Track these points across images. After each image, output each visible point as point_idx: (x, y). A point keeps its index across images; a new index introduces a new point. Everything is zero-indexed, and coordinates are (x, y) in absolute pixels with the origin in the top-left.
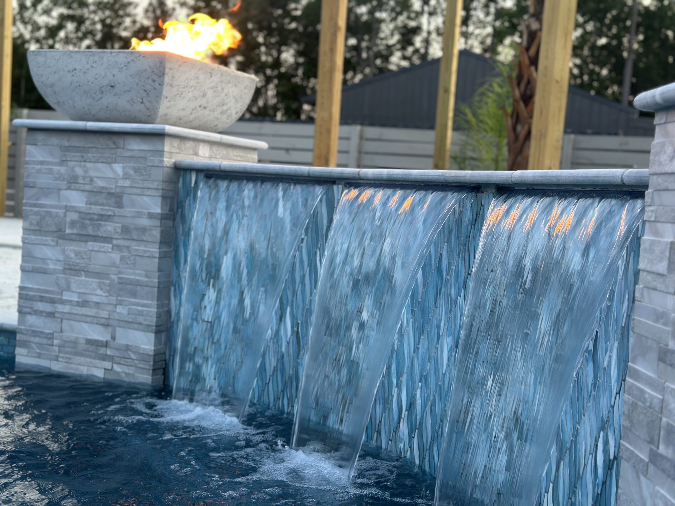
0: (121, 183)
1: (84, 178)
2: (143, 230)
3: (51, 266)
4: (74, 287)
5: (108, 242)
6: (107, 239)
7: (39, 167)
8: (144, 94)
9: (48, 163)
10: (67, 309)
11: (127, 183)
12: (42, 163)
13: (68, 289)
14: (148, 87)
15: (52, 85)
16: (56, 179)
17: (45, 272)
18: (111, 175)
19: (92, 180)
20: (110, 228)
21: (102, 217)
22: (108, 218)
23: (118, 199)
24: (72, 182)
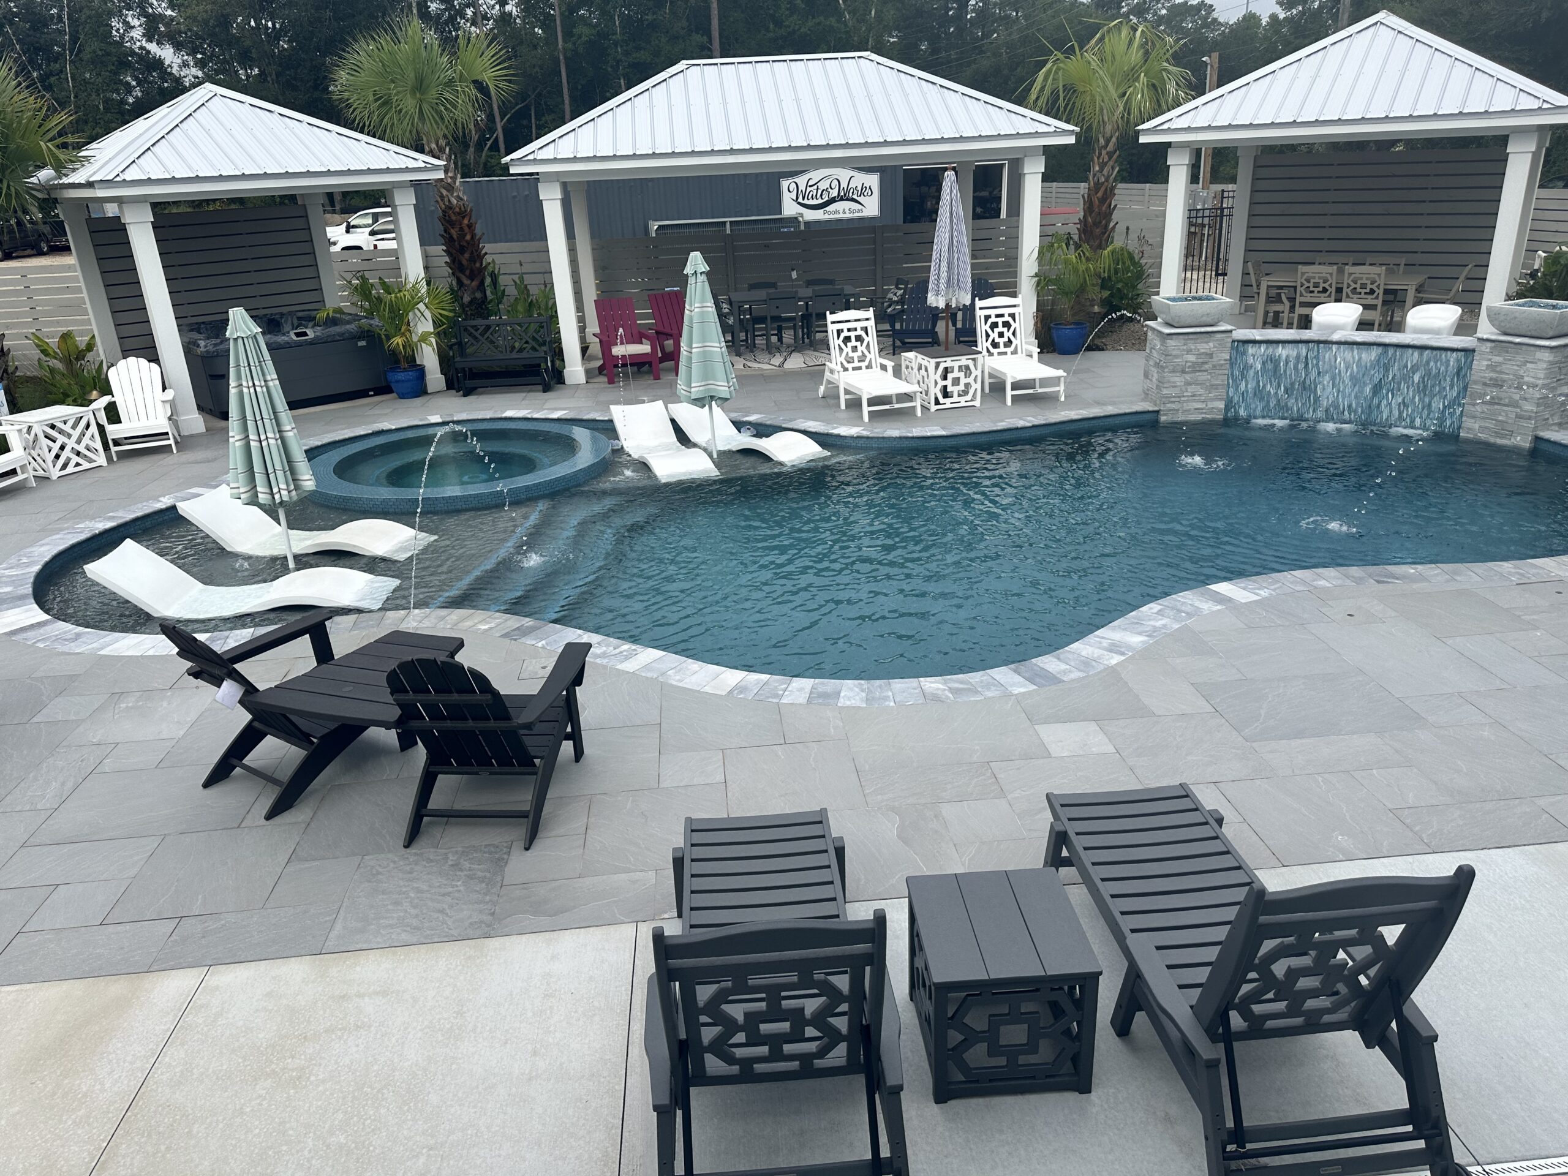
0: (1211, 350)
5: (1206, 372)
20: (1206, 367)
21: (1203, 363)
22: (1206, 363)
23: (1211, 355)
24: (1189, 352)
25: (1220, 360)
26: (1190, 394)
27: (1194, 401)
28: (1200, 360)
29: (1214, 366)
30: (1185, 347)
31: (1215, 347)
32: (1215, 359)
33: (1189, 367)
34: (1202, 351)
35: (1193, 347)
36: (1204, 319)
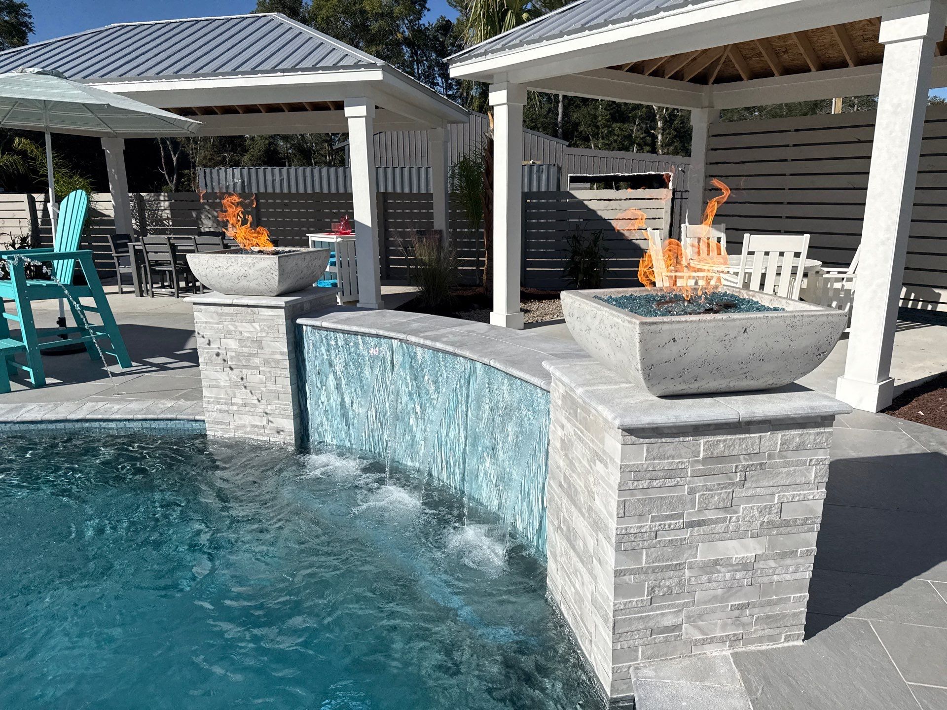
0: (259, 335)
1: (235, 332)
2: (278, 361)
3: (222, 384)
4: (238, 395)
5: (256, 369)
6: (257, 368)
7: (204, 325)
8: (267, 281)
9: (210, 323)
10: (235, 408)
11: (264, 335)
12: (206, 323)
13: (235, 397)
14: (268, 277)
15: (206, 276)
16: (217, 332)
17: (218, 387)
18: (252, 329)
19: (241, 333)
20: (257, 361)
21: (250, 355)
22: (254, 355)
23: (259, 344)
24: (227, 334)
25: (274, 353)
26: (240, 401)
27: (247, 413)
28: (246, 350)
29: (266, 362)
30: (220, 327)
31: (261, 331)
32: (267, 350)
33: (232, 357)
34: (246, 334)
35: (232, 328)
36: (244, 283)
